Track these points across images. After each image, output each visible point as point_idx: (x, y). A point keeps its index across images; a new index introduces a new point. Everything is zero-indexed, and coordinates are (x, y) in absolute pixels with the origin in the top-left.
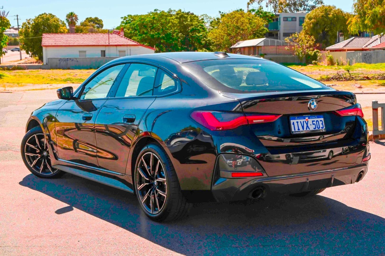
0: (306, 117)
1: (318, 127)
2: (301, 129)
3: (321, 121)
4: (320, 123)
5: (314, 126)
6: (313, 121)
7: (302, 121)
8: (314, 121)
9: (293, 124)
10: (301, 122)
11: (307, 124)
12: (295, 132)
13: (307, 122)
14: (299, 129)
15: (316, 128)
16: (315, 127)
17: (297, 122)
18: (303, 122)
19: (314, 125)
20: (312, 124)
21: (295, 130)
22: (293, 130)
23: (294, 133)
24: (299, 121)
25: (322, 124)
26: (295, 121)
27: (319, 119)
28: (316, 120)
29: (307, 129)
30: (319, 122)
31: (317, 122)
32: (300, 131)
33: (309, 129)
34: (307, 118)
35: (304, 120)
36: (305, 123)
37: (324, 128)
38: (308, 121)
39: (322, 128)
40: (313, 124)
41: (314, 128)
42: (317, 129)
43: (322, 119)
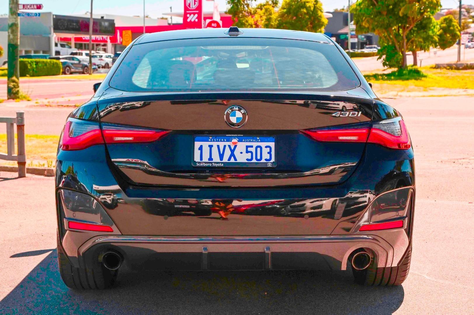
0: (235, 137)
1: (259, 158)
2: (216, 158)
3: (266, 147)
4: (265, 151)
5: (249, 156)
6: (247, 147)
7: (222, 144)
8: (252, 147)
9: (201, 148)
10: (218, 146)
11: (232, 151)
12: (199, 163)
13: (232, 147)
14: (211, 159)
15: (252, 159)
16: (250, 158)
17: (211, 147)
18: (225, 146)
19: (250, 154)
20: (244, 151)
21: (201, 159)
22: (197, 158)
23: (198, 165)
24: (215, 144)
25: (270, 153)
26: (205, 145)
27: (263, 144)
28: (255, 144)
29: (229, 159)
30: (264, 149)
31: (259, 149)
32: (211, 163)
33: (235, 159)
34: (235, 140)
35: (227, 144)
36: (227, 148)
37: (273, 160)
38: (236, 146)
39: (266, 160)
40: (247, 152)
41: (247, 160)
42: (254, 161)
43: (272, 145)
